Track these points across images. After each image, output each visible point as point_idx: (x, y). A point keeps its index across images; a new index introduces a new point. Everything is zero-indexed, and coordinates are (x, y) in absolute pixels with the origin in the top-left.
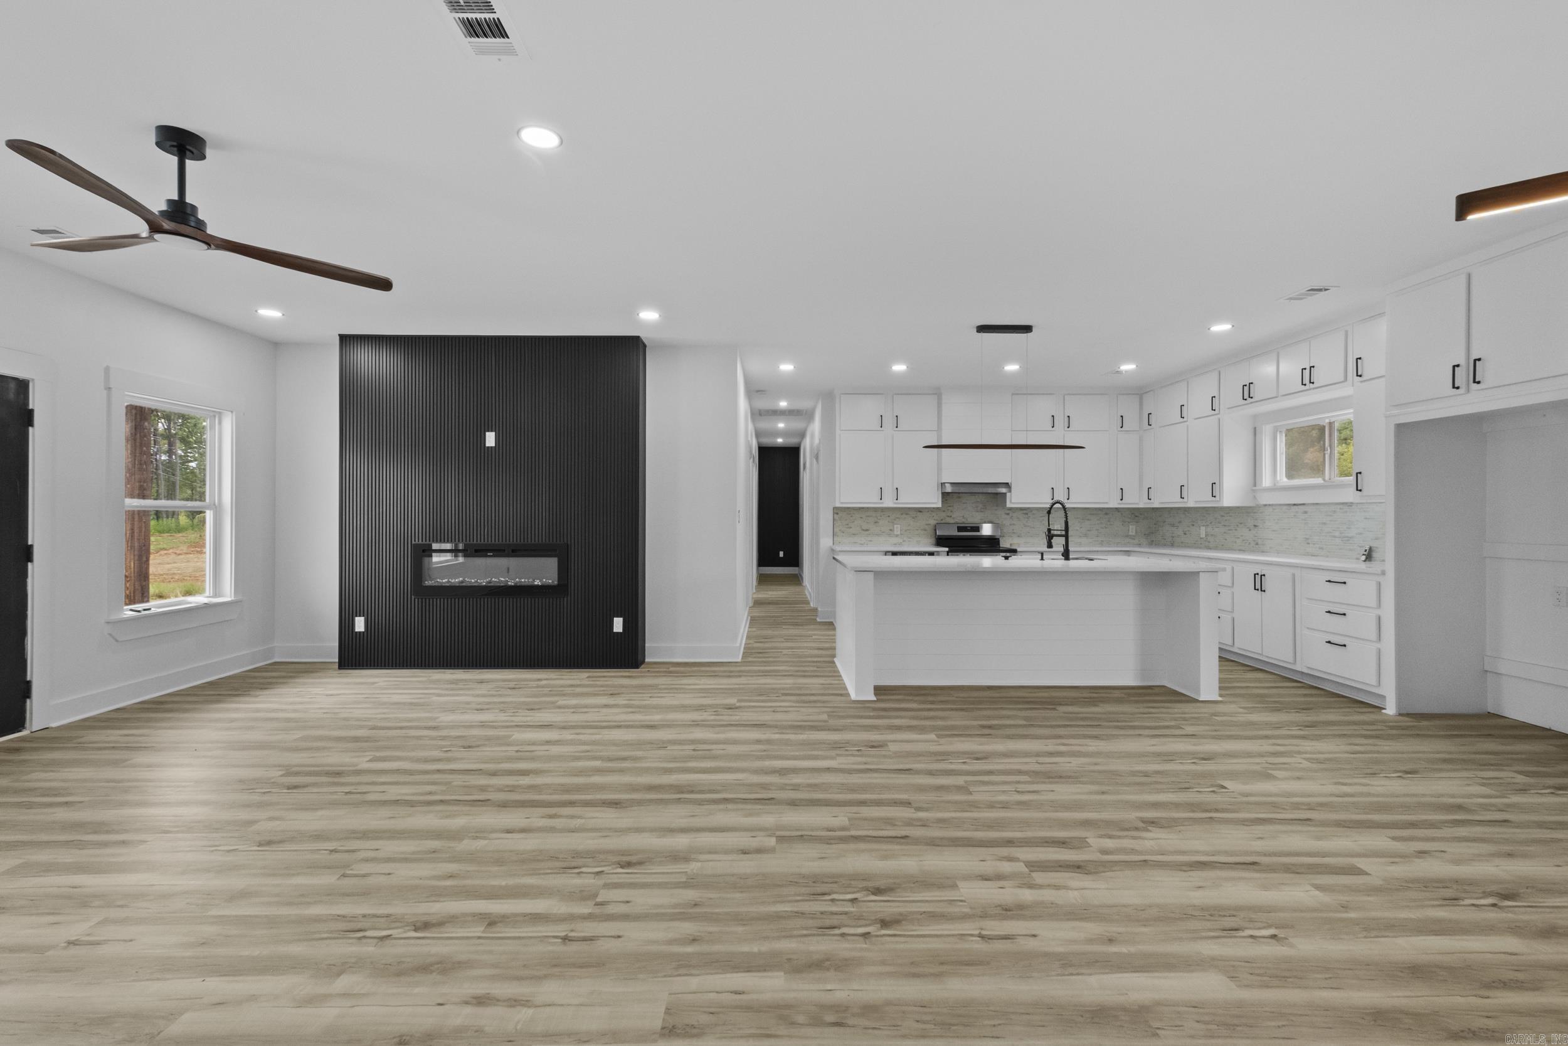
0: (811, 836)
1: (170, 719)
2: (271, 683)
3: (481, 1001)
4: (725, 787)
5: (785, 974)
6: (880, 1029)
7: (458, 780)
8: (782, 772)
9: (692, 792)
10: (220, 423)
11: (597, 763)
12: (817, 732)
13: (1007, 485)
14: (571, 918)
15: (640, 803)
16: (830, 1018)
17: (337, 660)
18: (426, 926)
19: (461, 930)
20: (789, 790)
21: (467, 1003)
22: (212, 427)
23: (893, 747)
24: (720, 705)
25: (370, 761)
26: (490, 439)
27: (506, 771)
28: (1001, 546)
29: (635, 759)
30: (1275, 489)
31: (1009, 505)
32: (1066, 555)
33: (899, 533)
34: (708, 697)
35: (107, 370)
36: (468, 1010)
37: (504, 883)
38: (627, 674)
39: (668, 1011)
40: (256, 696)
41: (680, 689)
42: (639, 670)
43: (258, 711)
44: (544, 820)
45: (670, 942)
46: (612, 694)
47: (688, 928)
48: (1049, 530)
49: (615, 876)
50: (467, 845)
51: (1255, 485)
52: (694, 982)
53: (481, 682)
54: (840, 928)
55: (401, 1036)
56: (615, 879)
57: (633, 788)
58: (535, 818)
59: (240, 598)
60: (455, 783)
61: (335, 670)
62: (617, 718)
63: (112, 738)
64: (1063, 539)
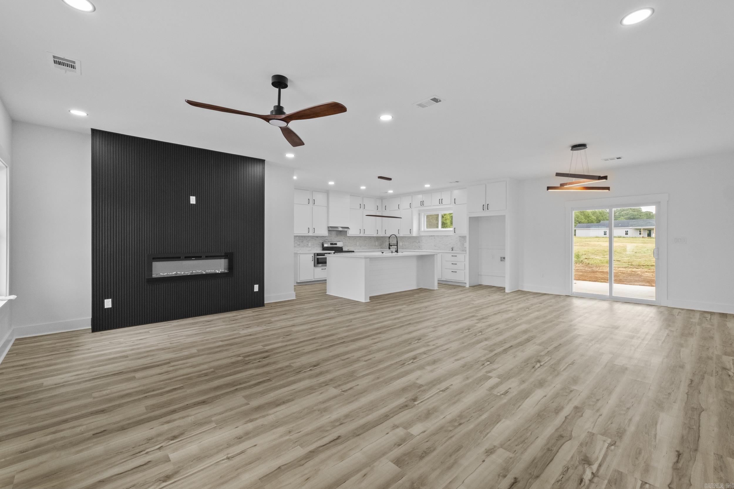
13: (348, 228)
17: (91, 327)
28: (343, 250)
30: (424, 231)
31: (348, 235)
32: (397, 251)
33: (310, 246)
48: (389, 244)
51: (419, 230)
61: (89, 333)
64: (396, 246)
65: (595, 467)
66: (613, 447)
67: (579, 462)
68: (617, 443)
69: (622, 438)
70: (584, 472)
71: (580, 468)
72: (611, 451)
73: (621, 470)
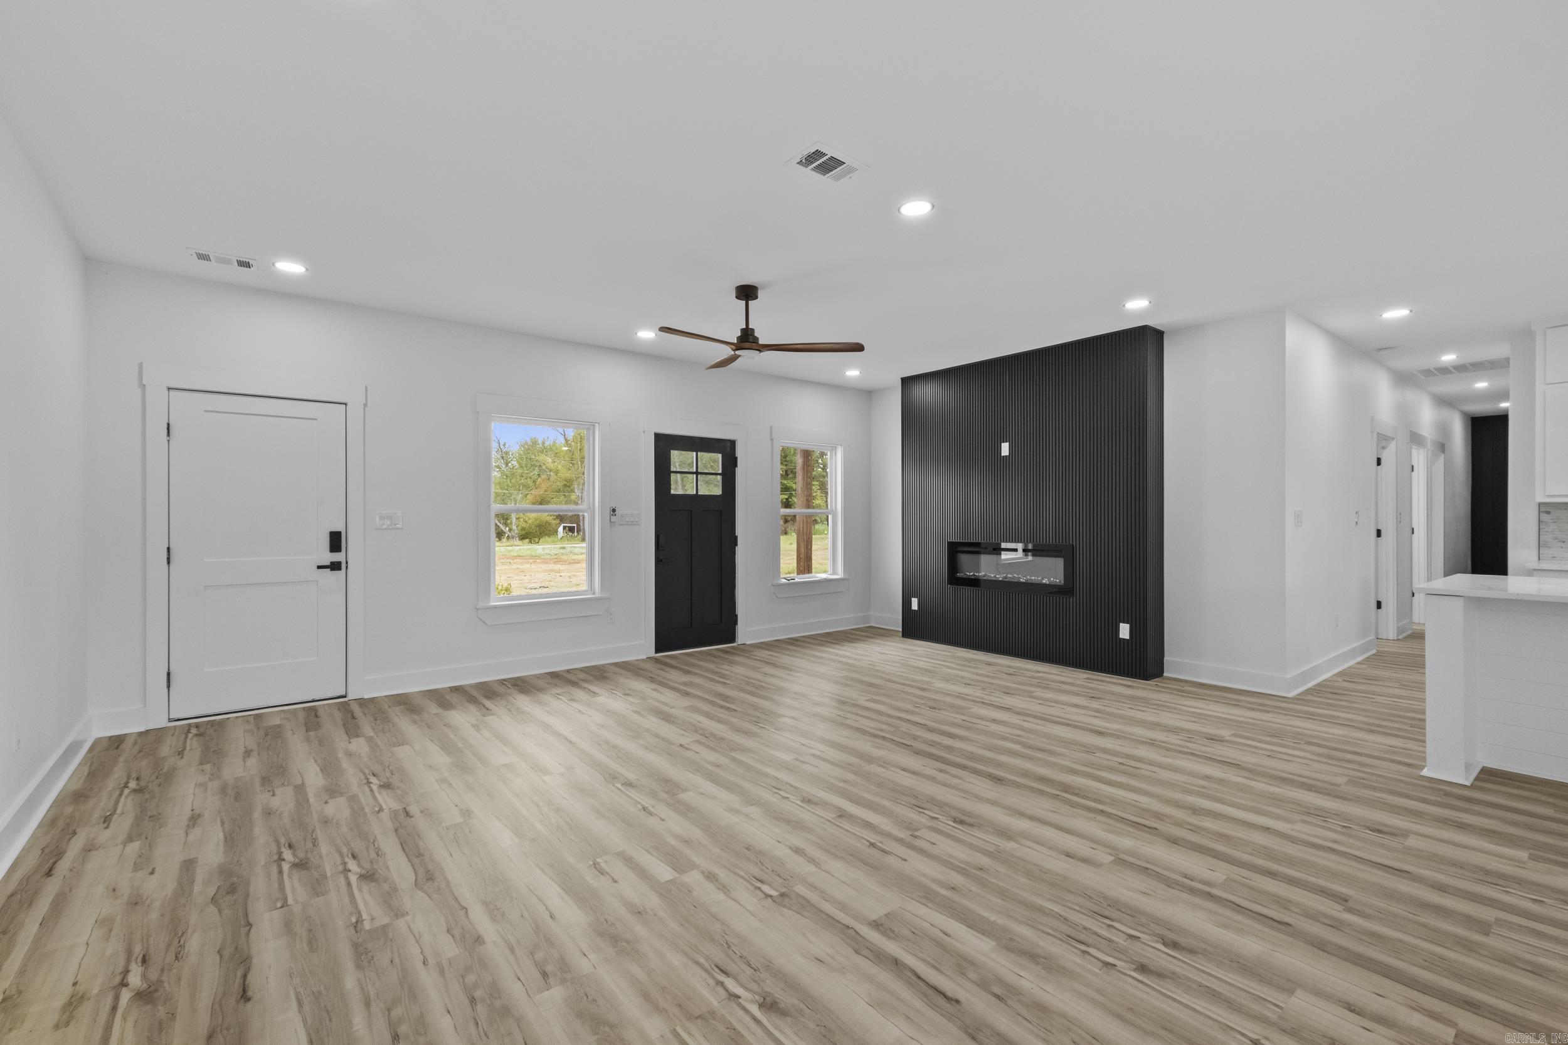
0: (1158, 872)
1: (794, 650)
2: (857, 639)
3: (798, 851)
4: (1114, 802)
5: (997, 945)
6: (1030, 1022)
7: (905, 727)
8: (1195, 811)
9: (1077, 795)
10: (836, 454)
11: (1017, 747)
12: (1306, 792)
14: (888, 835)
15: (1017, 785)
16: (996, 990)
17: (901, 630)
18: (809, 801)
19: (850, 825)
20: (1187, 829)
21: (790, 848)
22: (831, 458)
23: (1412, 842)
24: (1201, 732)
25: (866, 700)
26: (1005, 449)
27: (941, 731)
29: (1051, 752)
34: (1199, 723)
35: (771, 428)
36: (788, 851)
37: (869, 798)
38: (1129, 683)
39: (887, 915)
40: (843, 646)
41: (1175, 708)
42: (1148, 682)
43: (836, 655)
44: (935, 771)
45: (934, 881)
46: (1093, 697)
47: (958, 879)
49: (943, 824)
50: (874, 768)
52: (923, 910)
53: (989, 664)
54: (1089, 946)
55: (750, 846)
56: (941, 826)
57: (1025, 774)
58: (929, 767)
59: (847, 577)
60: (901, 729)
61: (899, 636)
62: (1076, 718)
63: (764, 655)
65: (353, 879)
66: (354, 920)
67: (374, 869)
68: (352, 930)
69: (353, 945)
70: (359, 865)
71: (368, 866)
72: (351, 914)
73: (321, 898)
